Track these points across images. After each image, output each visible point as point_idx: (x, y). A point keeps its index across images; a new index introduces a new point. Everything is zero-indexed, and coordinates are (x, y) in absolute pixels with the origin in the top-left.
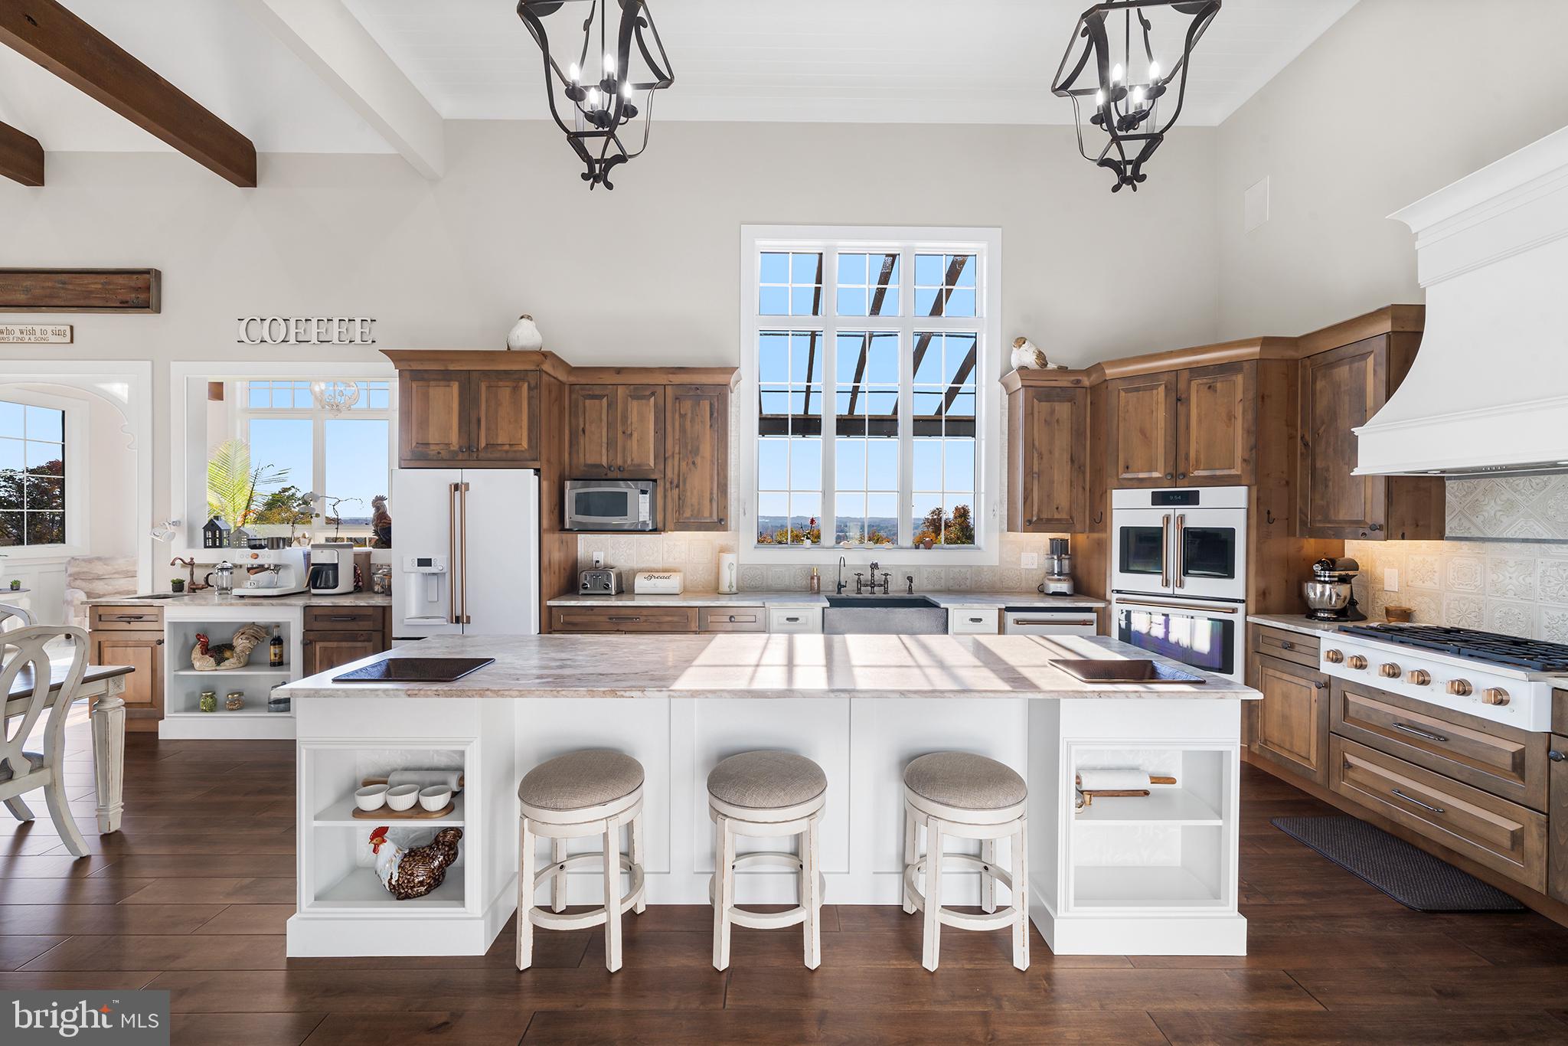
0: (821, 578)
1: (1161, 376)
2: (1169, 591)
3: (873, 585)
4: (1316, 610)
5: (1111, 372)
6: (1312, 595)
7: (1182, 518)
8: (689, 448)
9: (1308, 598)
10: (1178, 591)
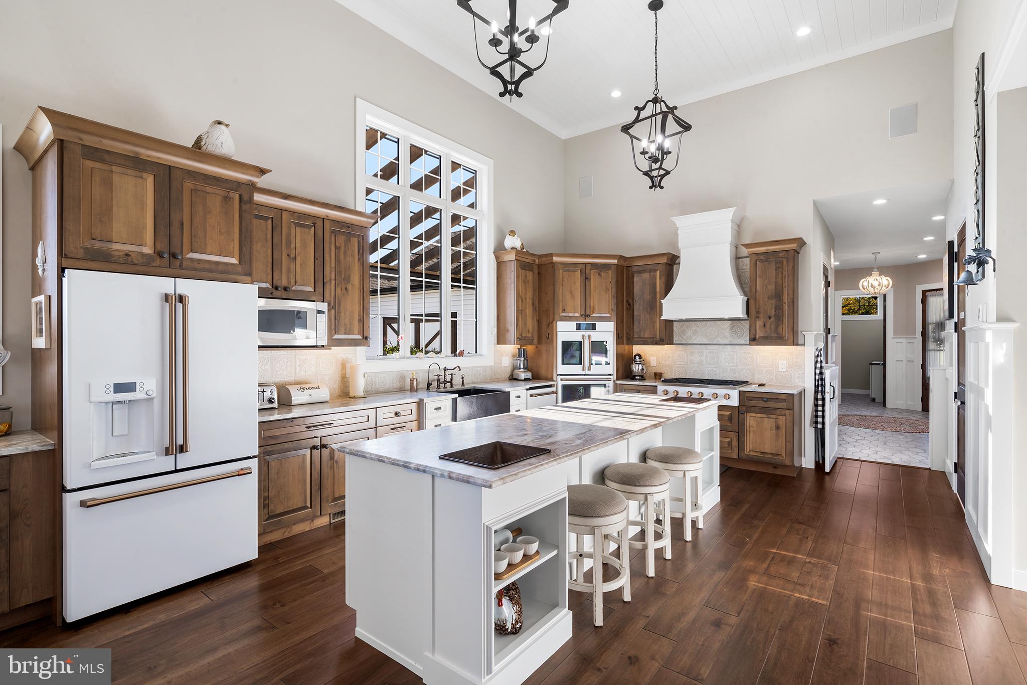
0: (418, 380)
1: (579, 265)
2: (584, 373)
3: (445, 382)
4: (635, 376)
5: (555, 259)
6: (635, 370)
7: (589, 336)
8: (343, 276)
9: (633, 371)
10: (588, 372)
